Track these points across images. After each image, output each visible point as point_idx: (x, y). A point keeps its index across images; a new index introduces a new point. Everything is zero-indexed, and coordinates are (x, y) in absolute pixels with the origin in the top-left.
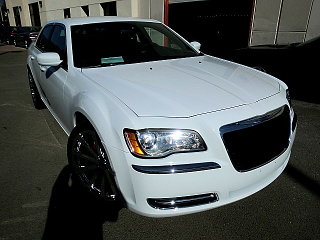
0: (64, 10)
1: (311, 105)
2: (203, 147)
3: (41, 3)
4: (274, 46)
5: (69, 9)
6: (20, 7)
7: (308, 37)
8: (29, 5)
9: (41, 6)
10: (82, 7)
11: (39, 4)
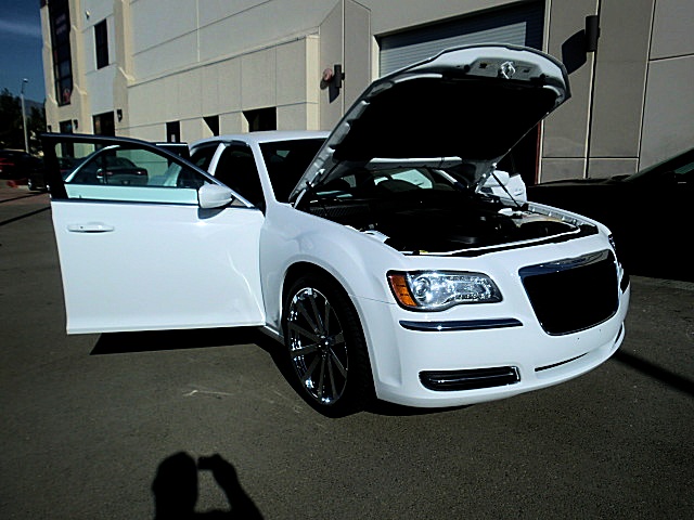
0: (168, 124)
1: (660, 282)
2: (496, 297)
3: (120, 112)
4: (583, 181)
5: (178, 123)
6: (76, 122)
7: (644, 165)
8: (94, 117)
9: (120, 119)
10: (206, 119)
11: (116, 115)
